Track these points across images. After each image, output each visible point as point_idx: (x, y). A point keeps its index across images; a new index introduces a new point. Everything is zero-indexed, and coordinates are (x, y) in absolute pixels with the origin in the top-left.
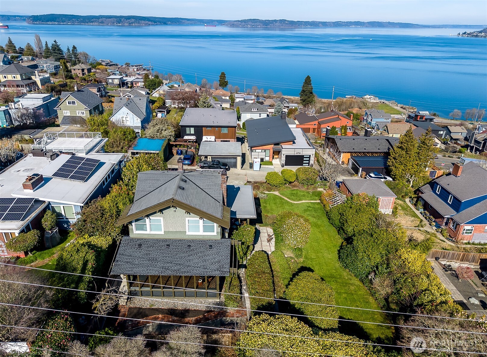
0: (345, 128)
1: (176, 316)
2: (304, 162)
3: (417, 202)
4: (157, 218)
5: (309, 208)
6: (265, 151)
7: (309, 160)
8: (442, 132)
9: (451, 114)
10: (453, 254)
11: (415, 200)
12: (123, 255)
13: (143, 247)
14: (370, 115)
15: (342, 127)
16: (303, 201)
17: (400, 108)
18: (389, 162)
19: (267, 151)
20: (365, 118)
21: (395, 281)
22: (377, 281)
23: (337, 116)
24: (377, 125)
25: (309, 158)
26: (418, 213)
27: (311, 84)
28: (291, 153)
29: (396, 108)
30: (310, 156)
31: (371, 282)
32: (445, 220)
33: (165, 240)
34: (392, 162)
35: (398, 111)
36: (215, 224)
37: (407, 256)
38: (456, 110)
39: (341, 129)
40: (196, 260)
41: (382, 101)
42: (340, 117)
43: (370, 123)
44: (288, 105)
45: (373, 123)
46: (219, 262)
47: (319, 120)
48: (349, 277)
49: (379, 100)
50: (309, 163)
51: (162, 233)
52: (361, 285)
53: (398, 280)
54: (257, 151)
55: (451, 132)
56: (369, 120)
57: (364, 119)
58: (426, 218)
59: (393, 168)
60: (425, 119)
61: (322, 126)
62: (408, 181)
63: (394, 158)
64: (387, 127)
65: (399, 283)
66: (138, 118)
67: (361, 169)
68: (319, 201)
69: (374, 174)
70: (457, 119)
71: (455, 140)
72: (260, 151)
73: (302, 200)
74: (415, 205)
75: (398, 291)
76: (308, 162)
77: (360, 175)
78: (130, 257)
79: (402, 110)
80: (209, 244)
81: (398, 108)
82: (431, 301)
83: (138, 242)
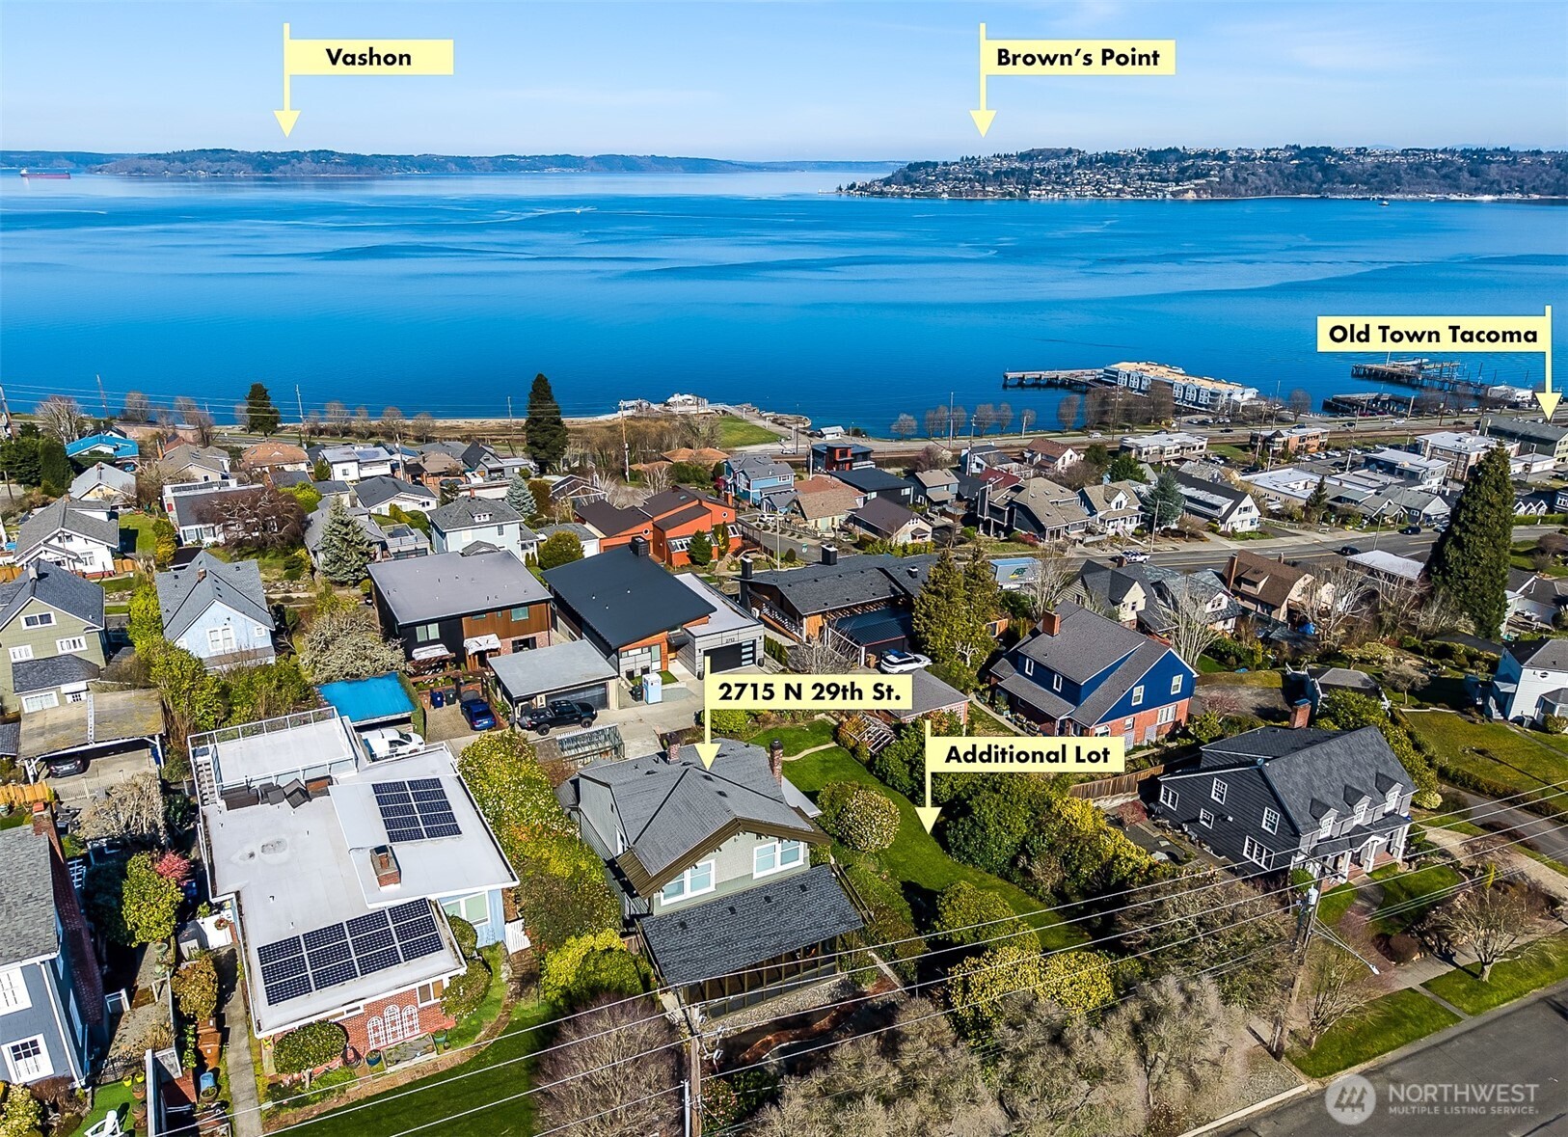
0: (721, 530)
1: (797, 1028)
2: (744, 657)
3: (992, 697)
4: (709, 863)
5: (827, 764)
6: (650, 651)
7: (754, 652)
8: (907, 491)
9: (894, 427)
10: (1100, 785)
11: (988, 694)
12: (666, 951)
13: (690, 925)
14: (743, 472)
15: (716, 527)
16: (806, 752)
17: (770, 424)
18: (918, 625)
19: (656, 650)
20: (729, 481)
21: (1065, 858)
22: (1037, 868)
23: (697, 502)
24: (768, 498)
25: (754, 645)
26: (1001, 719)
27: (551, 399)
28: (716, 643)
29: (760, 423)
30: (754, 641)
31: (1026, 872)
32: (1058, 724)
33: (720, 901)
34: (925, 625)
35: (770, 433)
36: (802, 843)
37: (1069, 810)
38: (903, 417)
39: (715, 534)
40: (797, 919)
41: (721, 407)
42: (704, 504)
43: (746, 495)
44: (498, 465)
45: (754, 492)
46: (834, 908)
47: (655, 519)
48: (980, 876)
49: (711, 406)
50: (753, 658)
51: (712, 888)
52: (1006, 883)
53: (1070, 854)
54: (631, 653)
55: (926, 488)
56: (742, 486)
57: (725, 483)
58: (1022, 728)
59: (928, 636)
60: (852, 455)
61: (669, 534)
62: (964, 657)
63: (928, 615)
64: (798, 503)
65: (1073, 858)
66: (261, 625)
67: (863, 649)
68: (834, 744)
69: (895, 655)
70: (908, 438)
71: (939, 504)
72: (639, 651)
73: (800, 751)
74: (991, 704)
75: (1075, 874)
76: (751, 655)
77: (863, 663)
78: (681, 952)
79: (776, 429)
80: (798, 885)
81: (767, 424)
82: (1134, 870)
83: (675, 920)
